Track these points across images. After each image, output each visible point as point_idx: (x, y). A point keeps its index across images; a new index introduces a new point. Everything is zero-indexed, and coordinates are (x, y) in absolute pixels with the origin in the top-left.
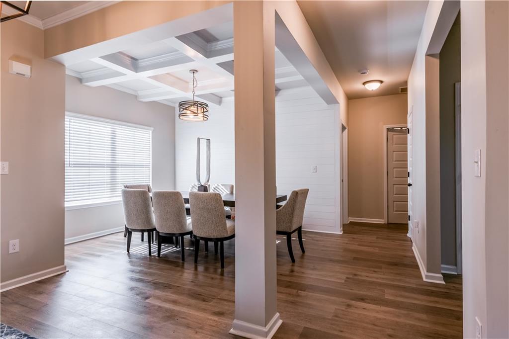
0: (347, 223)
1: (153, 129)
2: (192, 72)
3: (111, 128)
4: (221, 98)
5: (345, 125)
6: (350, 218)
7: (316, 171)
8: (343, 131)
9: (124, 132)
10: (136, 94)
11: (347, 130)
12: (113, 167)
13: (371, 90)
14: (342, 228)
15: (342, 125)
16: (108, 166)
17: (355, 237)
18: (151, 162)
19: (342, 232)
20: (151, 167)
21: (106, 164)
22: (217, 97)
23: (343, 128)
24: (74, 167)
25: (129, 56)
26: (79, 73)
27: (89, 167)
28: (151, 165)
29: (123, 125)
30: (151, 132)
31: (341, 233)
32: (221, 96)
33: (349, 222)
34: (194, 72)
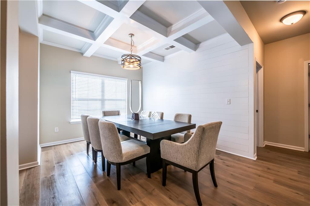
0: (262, 147)
1: (127, 79)
2: (130, 35)
3: (102, 79)
4: (164, 57)
5: (260, 63)
6: (265, 142)
7: (230, 103)
8: (257, 71)
9: (110, 82)
10: (117, 61)
11: (262, 69)
12: (103, 101)
13: (290, 24)
14: (256, 154)
15: (257, 63)
16: (99, 100)
17: (271, 167)
18: (127, 98)
19: (256, 157)
20: (127, 100)
21: (98, 99)
22: (161, 57)
23: (258, 67)
24: (78, 100)
25: (87, 30)
26: (80, 50)
27: (88, 101)
28: (127, 99)
29: (109, 78)
30: (127, 81)
31: (255, 159)
32: (164, 56)
33: (264, 146)
34: (131, 36)
